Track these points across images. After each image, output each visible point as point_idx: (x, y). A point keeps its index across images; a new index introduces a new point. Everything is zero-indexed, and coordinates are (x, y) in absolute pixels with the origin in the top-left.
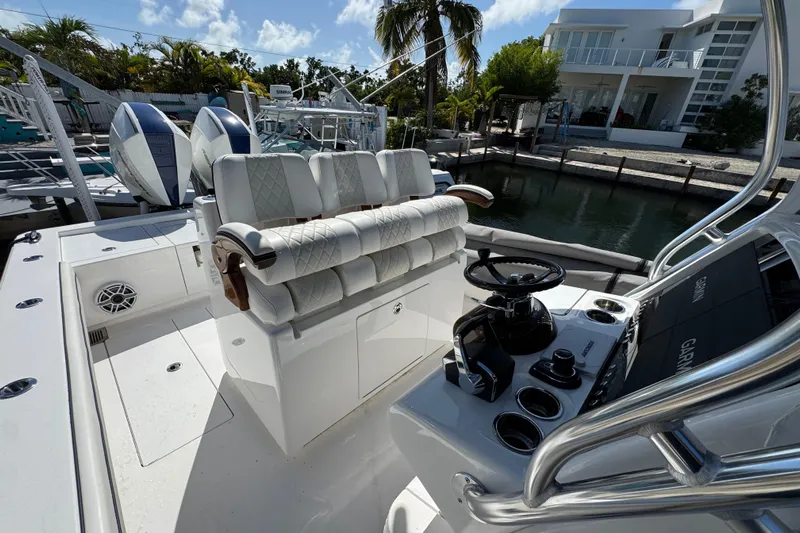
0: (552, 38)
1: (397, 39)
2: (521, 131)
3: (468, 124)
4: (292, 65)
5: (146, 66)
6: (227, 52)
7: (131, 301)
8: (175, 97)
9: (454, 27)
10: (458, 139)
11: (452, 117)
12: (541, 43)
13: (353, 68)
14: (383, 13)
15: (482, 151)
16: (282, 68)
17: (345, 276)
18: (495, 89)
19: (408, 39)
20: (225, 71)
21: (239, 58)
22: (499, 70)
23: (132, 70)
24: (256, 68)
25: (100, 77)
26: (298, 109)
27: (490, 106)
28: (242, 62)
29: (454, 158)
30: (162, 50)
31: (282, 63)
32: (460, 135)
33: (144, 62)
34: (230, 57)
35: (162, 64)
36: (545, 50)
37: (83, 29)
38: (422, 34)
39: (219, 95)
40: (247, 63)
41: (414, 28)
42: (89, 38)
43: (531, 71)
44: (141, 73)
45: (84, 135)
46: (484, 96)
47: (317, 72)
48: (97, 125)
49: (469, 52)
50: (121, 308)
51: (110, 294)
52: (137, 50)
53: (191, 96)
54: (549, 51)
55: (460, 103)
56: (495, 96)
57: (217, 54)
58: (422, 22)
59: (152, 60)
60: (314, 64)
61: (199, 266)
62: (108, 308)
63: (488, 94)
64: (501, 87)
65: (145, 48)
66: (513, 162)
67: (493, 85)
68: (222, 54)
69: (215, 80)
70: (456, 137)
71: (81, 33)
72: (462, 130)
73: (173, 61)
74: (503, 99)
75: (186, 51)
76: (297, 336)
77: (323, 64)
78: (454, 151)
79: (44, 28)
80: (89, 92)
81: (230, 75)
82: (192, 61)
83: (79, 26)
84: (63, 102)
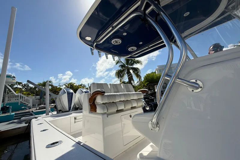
0: (157, 71)
1: (121, 75)
6: (80, 85)
9: (133, 72)
12: (155, 72)
17: (117, 104)
18: (147, 83)
19: (123, 76)
21: (82, 86)
22: (147, 79)
23: (57, 90)
27: (147, 87)
30: (65, 85)
35: (65, 88)
36: (157, 73)
37: (51, 82)
38: (126, 74)
40: (84, 86)
41: (124, 73)
43: (155, 78)
46: (144, 85)
49: (138, 76)
52: (59, 87)
54: (158, 74)
56: (147, 85)
58: (126, 72)
61: (75, 123)
63: (145, 84)
64: (148, 82)
67: (146, 82)
74: (150, 85)
76: (107, 117)
79: (42, 83)
84: (39, 99)
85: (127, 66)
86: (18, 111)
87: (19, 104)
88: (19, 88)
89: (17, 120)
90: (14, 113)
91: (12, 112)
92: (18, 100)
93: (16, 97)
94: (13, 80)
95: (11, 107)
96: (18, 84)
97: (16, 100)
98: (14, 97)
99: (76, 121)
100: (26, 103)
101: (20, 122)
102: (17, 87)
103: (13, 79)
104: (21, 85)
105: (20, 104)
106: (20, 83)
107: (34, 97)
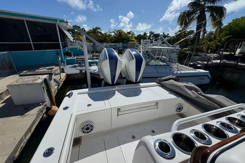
1: (186, 22)
2: (239, 53)
3: (210, 50)
4: (145, 34)
5: (110, 37)
6: (129, 32)
7: (92, 130)
8: (115, 44)
10: (206, 56)
11: (205, 48)
13: (164, 33)
14: (181, 15)
15: (218, 61)
16: (142, 35)
19: (190, 22)
20: (128, 36)
21: (131, 33)
22: (229, 30)
23: (107, 38)
24: (135, 36)
25: (100, 40)
26: (152, 47)
28: (132, 34)
29: (205, 64)
30: (114, 32)
31: (142, 34)
32: (207, 55)
33: (110, 35)
34: (129, 33)
35: (114, 36)
37: (99, 29)
39: (125, 43)
40: (133, 34)
41: (193, 18)
42: (100, 31)
44: (109, 38)
45: (94, 54)
47: (152, 35)
48: (97, 51)
50: (88, 132)
51: (85, 127)
52: (108, 33)
53: (118, 44)
55: (209, 43)
56: (227, 40)
57: (126, 33)
58: (197, 15)
59: (111, 35)
60: (151, 33)
61: (118, 116)
62: (84, 132)
63: (223, 39)
64: (231, 36)
65: (111, 33)
66: (236, 67)
67: (226, 35)
68: (127, 32)
69: (125, 39)
70: (205, 56)
71: (99, 30)
72: (208, 53)
73: (116, 35)
75: (119, 32)
77: (154, 33)
78: (205, 61)
79: (92, 30)
80: (97, 43)
81: (129, 38)
82: (121, 35)
83: (99, 28)
85: (203, 3)
86: (78, 56)
90: (75, 58)
95: (72, 52)
99: (120, 113)
105: (79, 49)
107: (89, 43)
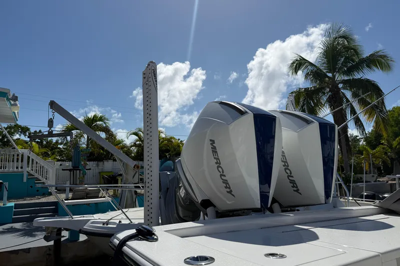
10: (378, 182)
11: (366, 164)
35: (135, 143)
37: (102, 120)
55: (371, 152)
69: (167, 150)
84: (70, 170)
86: (22, 197)
87: (25, 180)
88: (22, 140)
89: (21, 224)
90: (12, 204)
91: (10, 199)
92: (22, 168)
93: (17, 161)
94: (12, 105)
95: (6, 184)
96: (21, 132)
97: (17, 168)
98: (13, 161)
100: (40, 177)
101: (29, 232)
102: (19, 139)
103: (12, 103)
104: (27, 134)
105: (28, 179)
106: (24, 130)
107: (59, 163)
